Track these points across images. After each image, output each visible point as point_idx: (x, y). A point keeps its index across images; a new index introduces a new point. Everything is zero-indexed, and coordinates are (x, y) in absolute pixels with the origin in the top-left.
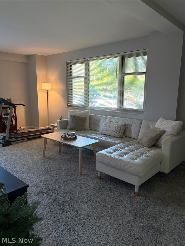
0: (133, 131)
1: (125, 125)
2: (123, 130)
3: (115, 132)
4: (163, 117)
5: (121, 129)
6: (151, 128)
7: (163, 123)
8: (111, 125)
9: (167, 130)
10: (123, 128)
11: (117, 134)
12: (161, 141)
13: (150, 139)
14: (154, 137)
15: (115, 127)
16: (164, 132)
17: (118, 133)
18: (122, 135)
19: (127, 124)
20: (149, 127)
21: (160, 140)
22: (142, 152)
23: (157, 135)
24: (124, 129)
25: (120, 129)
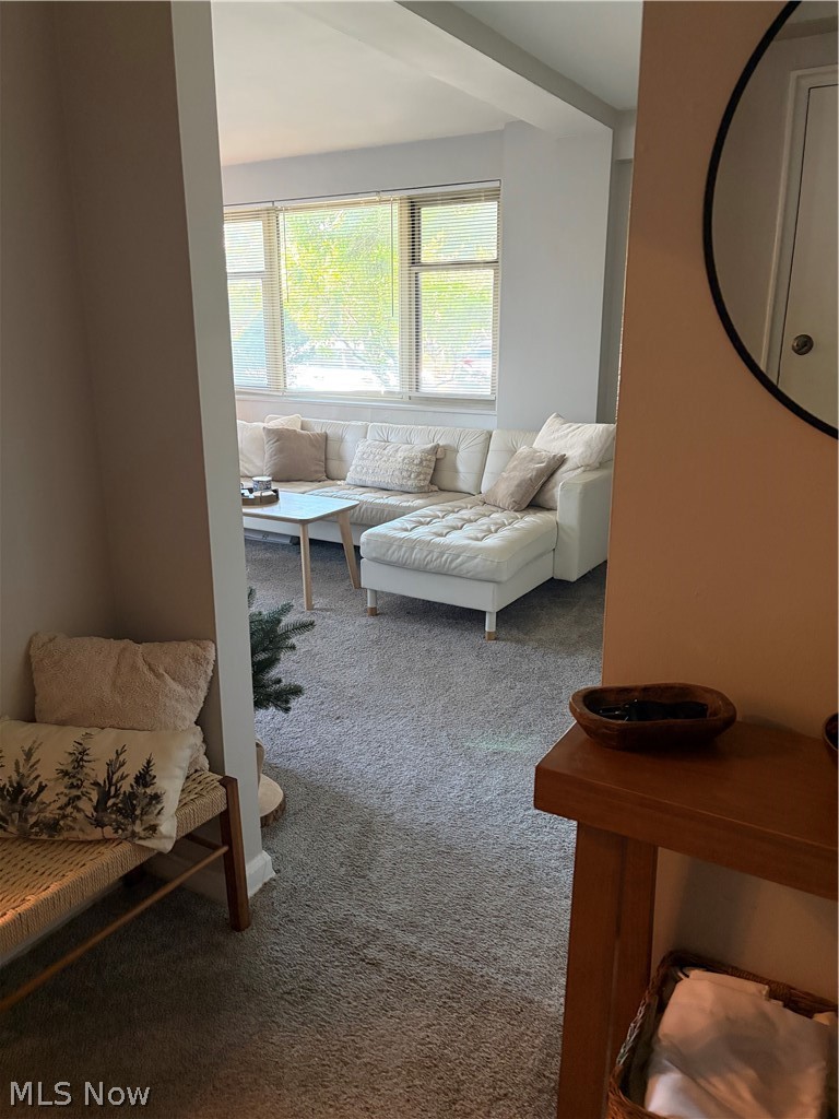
0: (461, 468)
1: (435, 449)
2: (428, 466)
3: (405, 474)
4: (558, 416)
5: (424, 463)
6: (521, 453)
7: (556, 435)
8: (386, 452)
9: (568, 454)
10: (430, 461)
11: (409, 483)
12: (553, 488)
13: (519, 486)
14: (530, 479)
15: (404, 460)
16: (562, 460)
17: (412, 476)
18: (427, 482)
19: (443, 446)
20: (513, 452)
21: (550, 485)
22: (499, 521)
23: (540, 472)
24: (433, 465)
25: (421, 462)
